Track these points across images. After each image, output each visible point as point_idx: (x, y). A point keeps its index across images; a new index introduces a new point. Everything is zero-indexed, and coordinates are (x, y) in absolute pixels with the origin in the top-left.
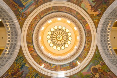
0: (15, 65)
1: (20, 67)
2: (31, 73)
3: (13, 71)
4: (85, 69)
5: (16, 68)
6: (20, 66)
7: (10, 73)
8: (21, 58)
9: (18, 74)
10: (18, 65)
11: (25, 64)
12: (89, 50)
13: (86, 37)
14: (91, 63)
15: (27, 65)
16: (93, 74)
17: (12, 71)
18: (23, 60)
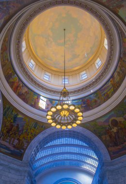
0: (6, 120)
1: (12, 121)
2: (28, 124)
3: (7, 129)
5: (8, 124)
6: (12, 119)
7: (4, 132)
9: (13, 129)
10: (9, 119)
11: (17, 114)
15: (20, 116)
17: (5, 128)
18: (12, 111)
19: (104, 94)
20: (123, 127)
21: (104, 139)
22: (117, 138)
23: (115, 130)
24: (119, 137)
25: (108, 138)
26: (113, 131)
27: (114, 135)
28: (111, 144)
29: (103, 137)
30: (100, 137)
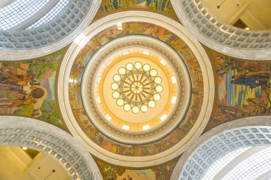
4: (53, 82)
8: (163, 6)
11: (148, 5)
12: (75, 116)
13: (98, 131)
14: (53, 98)
15: (143, 4)
16: (36, 84)
18: (156, 6)
19: (74, 95)
20: (25, 103)
21: (22, 65)
22: (13, 86)
23: (28, 89)
24: (13, 89)
25: (20, 72)
26: (26, 85)
27: (20, 83)
28: (7, 70)
29: (26, 66)
30: (30, 62)
